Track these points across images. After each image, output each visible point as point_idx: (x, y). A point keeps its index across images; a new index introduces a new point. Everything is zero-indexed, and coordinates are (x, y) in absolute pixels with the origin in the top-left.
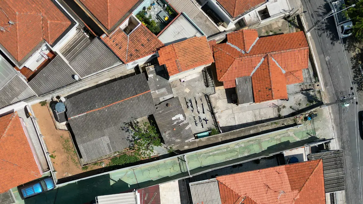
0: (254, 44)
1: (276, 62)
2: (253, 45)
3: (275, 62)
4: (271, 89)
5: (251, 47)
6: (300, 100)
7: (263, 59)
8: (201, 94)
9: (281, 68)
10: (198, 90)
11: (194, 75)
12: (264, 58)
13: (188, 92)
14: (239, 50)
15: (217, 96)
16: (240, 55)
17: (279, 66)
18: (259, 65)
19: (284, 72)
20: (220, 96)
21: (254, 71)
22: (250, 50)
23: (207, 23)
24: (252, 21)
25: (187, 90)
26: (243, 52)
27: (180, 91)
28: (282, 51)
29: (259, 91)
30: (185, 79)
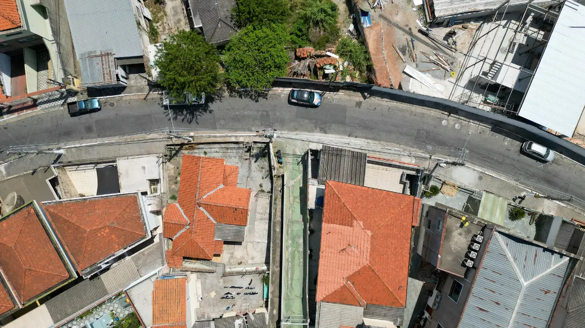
0: (182, 211)
1: (209, 194)
2: (183, 214)
3: (208, 196)
4: (236, 209)
5: (185, 216)
6: (258, 166)
7: (201, 208)
8: (221, 281)
9: (216, 189)
10: (216, 282)
11: (197, 285)
12: (200, 206)
13: (215, 294)
14: (184, 230)
15: (230, 255)
16: (190, 232)
17: (214, 191)
18: (206, 213)
19: (222, 186)
20: (231, 251)
21: (211, 219)
22: (187, 219)
23: (146, 253)
24: (157, 203)
25: (213, 294)
26: (188, 227)
27: (212, 303)
28: (198, 186)
29: (235, 219)
30: (200, 296)
